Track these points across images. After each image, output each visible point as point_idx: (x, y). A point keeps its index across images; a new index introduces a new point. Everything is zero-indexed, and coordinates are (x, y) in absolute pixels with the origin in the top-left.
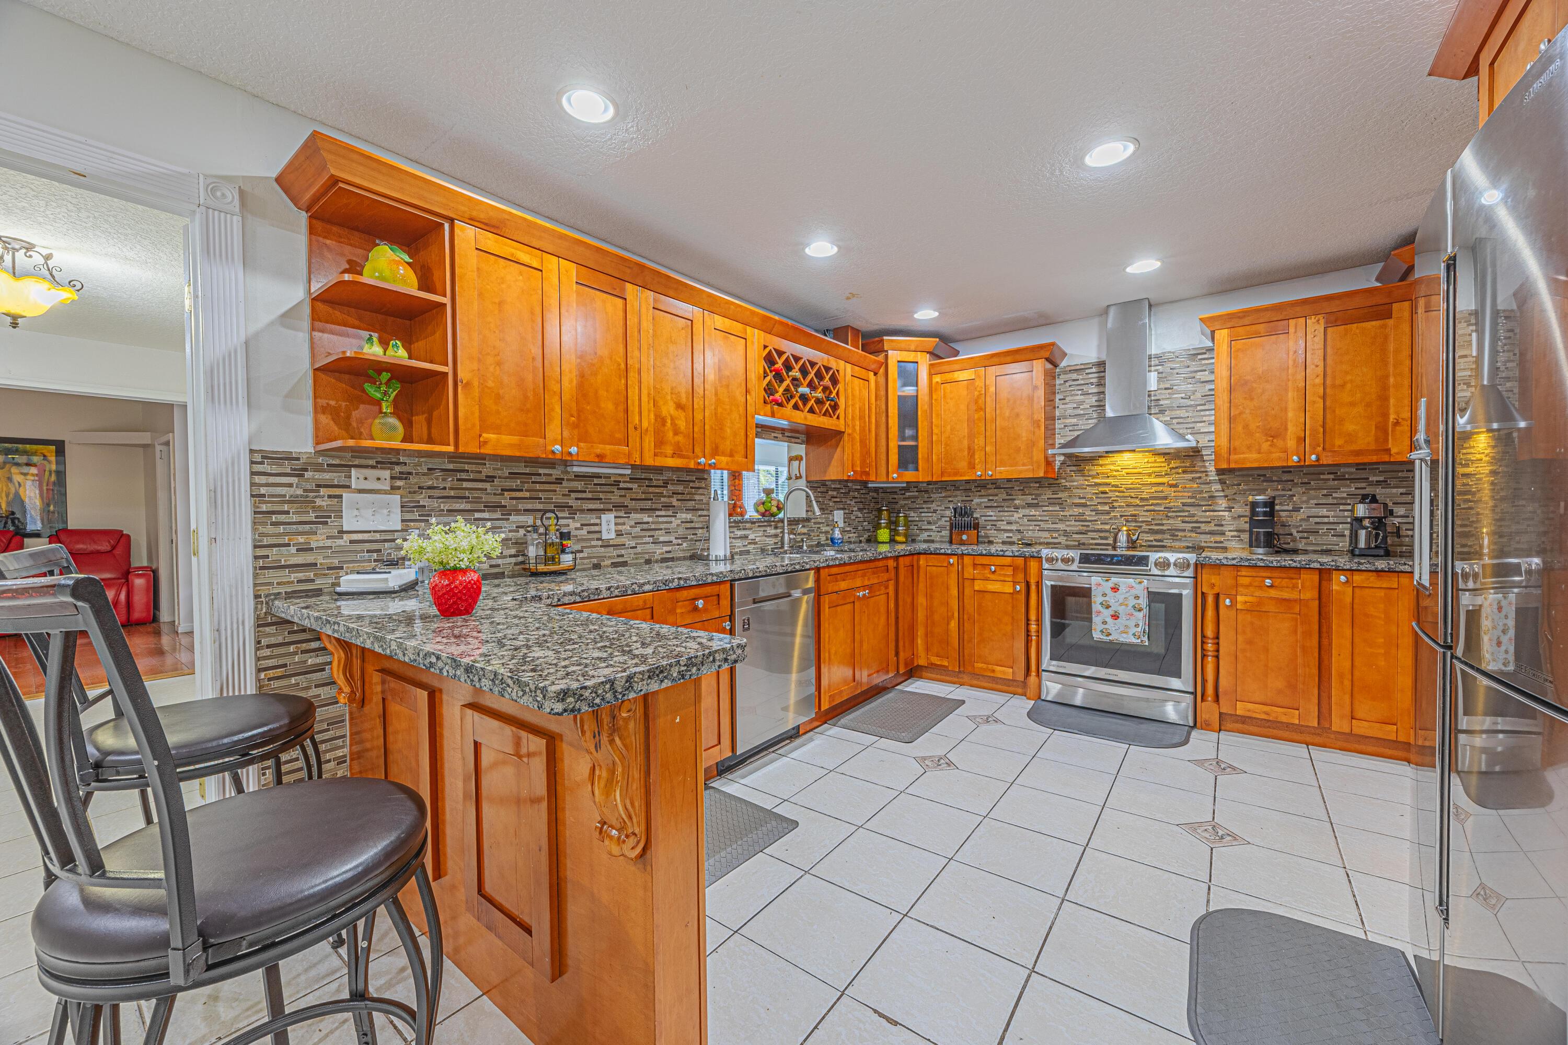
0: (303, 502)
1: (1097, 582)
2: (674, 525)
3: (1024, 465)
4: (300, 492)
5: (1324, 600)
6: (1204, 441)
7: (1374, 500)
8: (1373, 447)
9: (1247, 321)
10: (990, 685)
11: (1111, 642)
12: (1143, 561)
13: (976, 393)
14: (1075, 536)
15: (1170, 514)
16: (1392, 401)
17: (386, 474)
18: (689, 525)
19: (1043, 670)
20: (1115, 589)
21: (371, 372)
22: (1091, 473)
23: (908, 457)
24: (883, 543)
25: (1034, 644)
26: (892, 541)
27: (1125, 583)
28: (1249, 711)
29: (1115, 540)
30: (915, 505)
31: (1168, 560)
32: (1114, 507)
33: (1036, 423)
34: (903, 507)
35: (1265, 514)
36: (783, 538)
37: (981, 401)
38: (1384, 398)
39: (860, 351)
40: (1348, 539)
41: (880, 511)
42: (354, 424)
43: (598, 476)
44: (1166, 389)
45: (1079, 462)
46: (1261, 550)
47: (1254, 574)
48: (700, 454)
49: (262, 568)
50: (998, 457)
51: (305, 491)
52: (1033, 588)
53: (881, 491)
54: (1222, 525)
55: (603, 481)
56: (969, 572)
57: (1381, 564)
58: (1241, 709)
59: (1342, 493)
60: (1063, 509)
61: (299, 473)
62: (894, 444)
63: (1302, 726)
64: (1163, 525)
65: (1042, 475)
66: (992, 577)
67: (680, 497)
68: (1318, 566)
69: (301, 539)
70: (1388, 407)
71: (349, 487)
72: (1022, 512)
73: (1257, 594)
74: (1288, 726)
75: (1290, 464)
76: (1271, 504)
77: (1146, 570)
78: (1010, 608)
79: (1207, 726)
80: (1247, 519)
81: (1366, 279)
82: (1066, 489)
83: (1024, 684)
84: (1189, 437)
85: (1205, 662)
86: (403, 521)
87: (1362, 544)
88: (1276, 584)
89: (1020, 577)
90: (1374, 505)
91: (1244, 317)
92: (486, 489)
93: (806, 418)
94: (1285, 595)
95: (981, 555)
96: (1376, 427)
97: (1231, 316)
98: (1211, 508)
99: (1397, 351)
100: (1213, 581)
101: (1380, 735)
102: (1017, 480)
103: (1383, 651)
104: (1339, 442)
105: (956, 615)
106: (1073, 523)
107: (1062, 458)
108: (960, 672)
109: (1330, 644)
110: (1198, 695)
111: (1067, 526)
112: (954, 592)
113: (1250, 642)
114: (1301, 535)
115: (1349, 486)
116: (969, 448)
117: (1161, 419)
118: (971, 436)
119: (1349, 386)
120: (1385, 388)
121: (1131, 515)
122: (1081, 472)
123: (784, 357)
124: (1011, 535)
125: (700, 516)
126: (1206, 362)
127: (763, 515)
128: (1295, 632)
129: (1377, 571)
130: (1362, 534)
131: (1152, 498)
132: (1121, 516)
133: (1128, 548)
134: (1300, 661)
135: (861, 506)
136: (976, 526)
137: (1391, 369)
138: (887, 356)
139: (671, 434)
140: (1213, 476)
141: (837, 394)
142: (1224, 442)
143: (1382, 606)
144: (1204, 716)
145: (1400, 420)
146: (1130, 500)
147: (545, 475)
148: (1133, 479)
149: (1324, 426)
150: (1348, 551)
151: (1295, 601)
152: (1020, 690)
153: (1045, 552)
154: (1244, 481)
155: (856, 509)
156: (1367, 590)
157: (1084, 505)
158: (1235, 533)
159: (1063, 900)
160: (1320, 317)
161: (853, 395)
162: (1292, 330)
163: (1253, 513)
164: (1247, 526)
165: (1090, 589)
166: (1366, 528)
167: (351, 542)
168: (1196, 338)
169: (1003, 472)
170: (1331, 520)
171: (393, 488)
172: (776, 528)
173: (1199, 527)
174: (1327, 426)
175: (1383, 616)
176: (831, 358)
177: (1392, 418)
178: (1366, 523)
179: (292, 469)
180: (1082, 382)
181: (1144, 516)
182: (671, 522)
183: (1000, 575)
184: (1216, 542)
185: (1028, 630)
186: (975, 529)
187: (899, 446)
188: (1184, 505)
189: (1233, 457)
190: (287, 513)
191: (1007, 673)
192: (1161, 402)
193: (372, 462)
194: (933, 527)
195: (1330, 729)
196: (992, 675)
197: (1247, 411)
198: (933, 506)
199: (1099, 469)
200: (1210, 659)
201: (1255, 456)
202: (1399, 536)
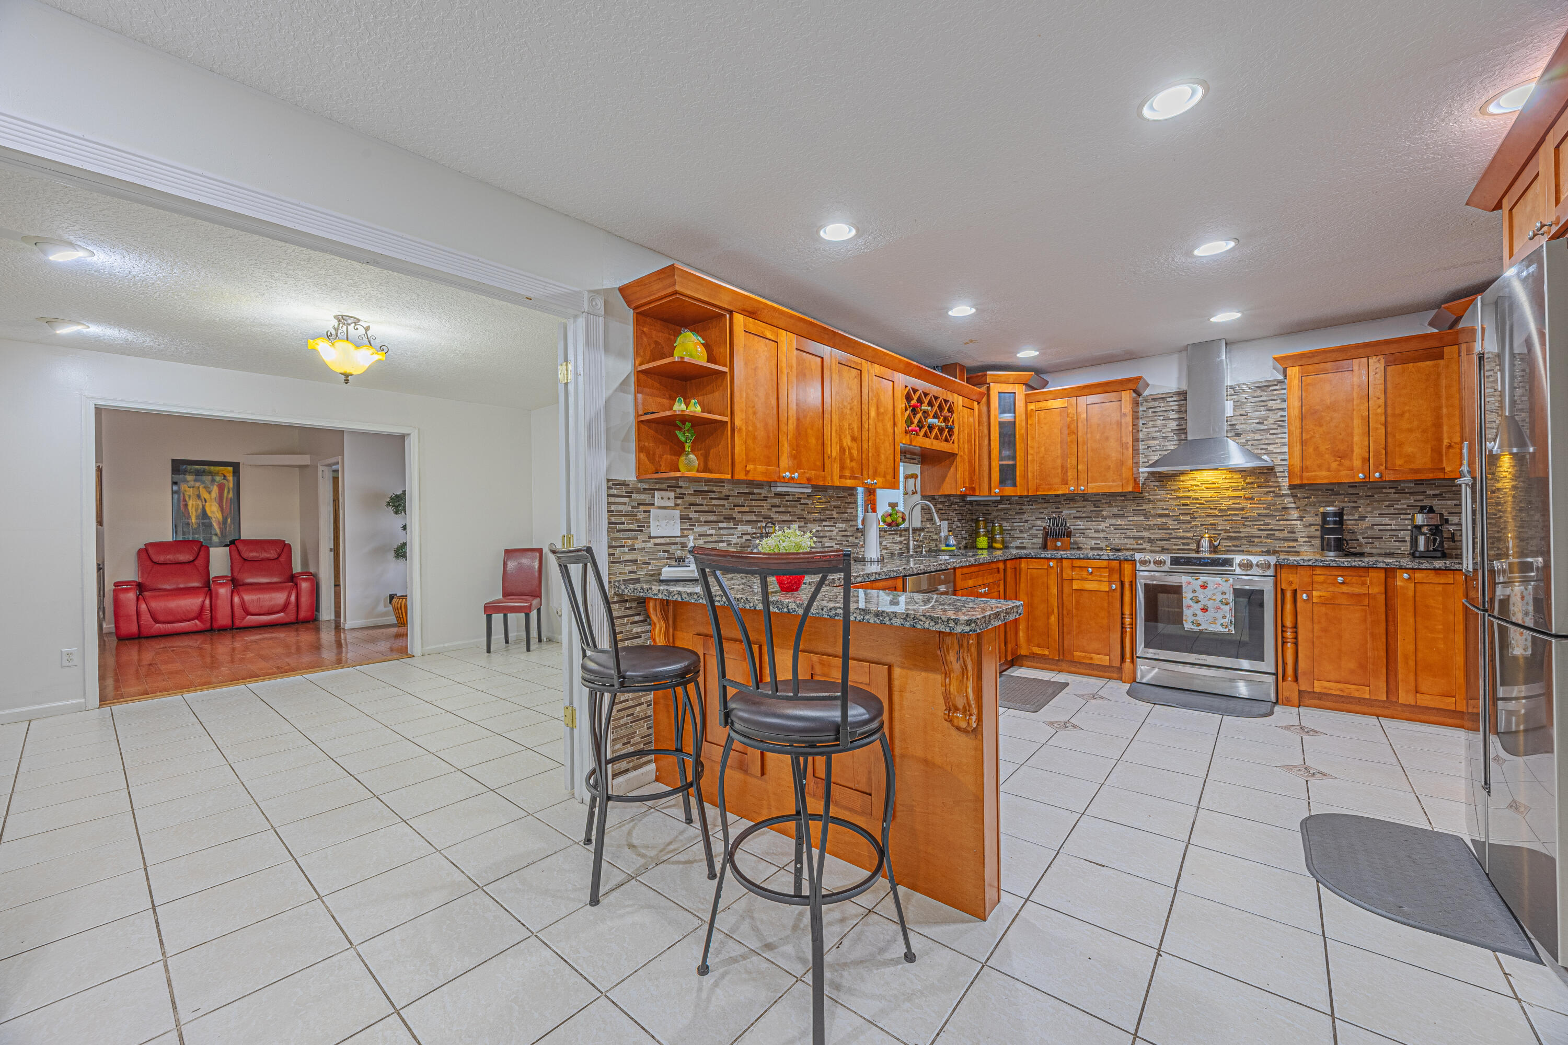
0: (631, 516)
1: (1187, 582)
2: (834, 533)
3: (1113, 481)
4: (630, 509)
5: (1390, 594)
6: (1277, 460)
7: (1431, 510)
8: (1429, 466)
9: (1316, 360)
10: (1088, 671)
11: (1201, 632)
12: (1228, 562)
13: (1069, 419)
14: (1158, 542)
15: (1246, 523)
16: (1445, 428)
17: (672, 495)
18: (844, 533)
19: (1138, 657)
20: (1204, 587)
21: (678, 423)
22: (1173, 488)
23: (1008, 474)
24: (982, 549)
25: (1128, 635)
26: (990, 547)
27: (1213, 581)
28: (1325, 688)
29: (1198, 546)
30: (1007, 516)
31: (1251, 561)
32: (1194, 517)
33: (1123, 445)
34: (996, 517)
35: (1335, 522)
36: (908, 544)
37: (1073, 426)
38: (1438, 425)
39: (965, 384)
40: (1408, 544)
41: (977, 521)
42: (657, 459)
43: (787, 494)
44: (1241, 415)
45: (1161, 479)
46: (1332, 554)
47: (1328, 573)
48: (866, 476)
49: (612, 562)
50: (1089, 474)
51: (633, 508)
52: (1127, 586)
53: (975, 503)
54: (1295, 533)
55: (791, 498)
56: (1067, 573)
57: (1438, 564)
58: (1318, 687)
59: (1403, 504)
60: (1148, 519)
61: (629, 495)
62: (995, 464)
63: (1373, 700)
64: (1240, 532)
65: (1130, 489)
66: (1090, 577)
67: (838, 510)
68: (1384, 566)
69: (630, 542)
70: (1442, 432)
71: (653, 504)
72: (1109, 522)
73: (1330, 589)
74: (1361, 701)
75: (1356, 481)
76: (1340, 514)
77: (1231, 571)
78: (1106, 605)
79: (1288, 702)
80: (1319, 527)
81: (1421, 327)
82: (1150, 501)
83: (1120, 669)
84: (1265, 457)
85: (1285, 649)
86: (681, 529)
87: (1422, 548)
88: (1347, 581)
89: (1116, 577)
90: (1431, 515)
91: (1314, 356)
92: (724, 505)
93: (932, 444)
94: (1356, 590)
95: (1079, 559)
96: (1432, 450)
97: (1301, 356)
98: (1284, 518)
99: (1449, 387)
100: (1291, 579)
101: (1442, 707)
102: (1104, 494)
103: (1441, 636)
104: (1399, 462)
105: (1056, 611)
106: (1157, 531)
107: (1146, 475)
108: (1058, 661)
109: (1396, 631)
110: (1279, 675)
111: (1151, 534)
112: (1055, 591)
113: (1325, 630)
114: (1366, 540)
115: (1409, 499)
116: (1062, 467)
117: (1237, 441)
118: (1064, 457)
119: (1407, 415)
120: (1438, 417)
121: (1211, 524)
122: (1163, 486)
123: (918, 394)
124: (1099, 542)
125: (851, 526)
126: (1278, 392)
127: (889, 525)
128: (1365, 621)
129: (1435, 569)
130: (1422, 539)
131: (1230, 509)
132: (1202, 525)
133: (1210, 552)
134: (1370, 645)
135: (960, 518)
136: (1069, 535)
137: (1444, 402)
138: (989, 388)
139: (848, 461)
140: (1285, 491)
141: (953, 422)
142: (1297, 462)
143: (1440, 598)
144: (1284, 694)
145: (1453, 444)
146: (1209, 511)
147: (758, 493)
148: (1211, 493)
149: (1386, 449)
150: (1410, 554)
151: (1364, 595)
152: (1115, 675)
153: (1138, 556)
154: (1313, 495)
155: (956, 519)
156: (1428, 585)
157: (1167, 516)
158: (1307, 540)
159: (1198, 808)
160: (1381, 357)
161: (963, 423)
162: (1356, 368)
163: (1324, 521)
164: (1318, 533)
165: (1181, 587)
166: (1425, 534)
167: (656, 544)
168: (1268, 372)
169: (1093, 487)
170: (1394, 527)
171: (677, 505)
172: (901, 536)
173: (1274, 534)
174: (1389, 449)
175: (1441, 607)
176: (949, 393)
177: (1446, 442)
178: (1425, 530)
179: (626, 492)
180: (1164, 409)
181: (1222, 525)
182: (832, 531)
183: (1096, 576)
184: (1289, 547)
185: (1123, 624)
186: (1067, 537)
187: (1001, 466)
188: (1259, 515)
189: (1305, 474)
190: (623, 523)
191: (1105, 660)
192: (1237, 427)
193: (665, 486)
194: (1025, 535)
195: (1397, 702)
196: (1090, 662)
197: (1317, 436)
198: (1025, 517)
199: (1181, 484)
200: (1289, 645)
201: (1324, 473)
202: (1454, 541)
